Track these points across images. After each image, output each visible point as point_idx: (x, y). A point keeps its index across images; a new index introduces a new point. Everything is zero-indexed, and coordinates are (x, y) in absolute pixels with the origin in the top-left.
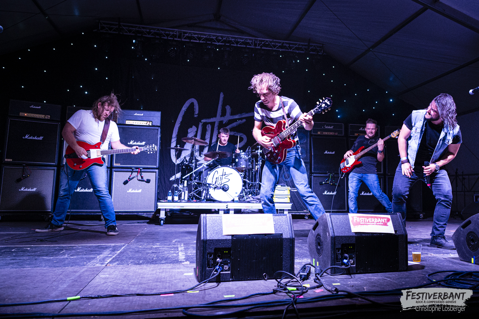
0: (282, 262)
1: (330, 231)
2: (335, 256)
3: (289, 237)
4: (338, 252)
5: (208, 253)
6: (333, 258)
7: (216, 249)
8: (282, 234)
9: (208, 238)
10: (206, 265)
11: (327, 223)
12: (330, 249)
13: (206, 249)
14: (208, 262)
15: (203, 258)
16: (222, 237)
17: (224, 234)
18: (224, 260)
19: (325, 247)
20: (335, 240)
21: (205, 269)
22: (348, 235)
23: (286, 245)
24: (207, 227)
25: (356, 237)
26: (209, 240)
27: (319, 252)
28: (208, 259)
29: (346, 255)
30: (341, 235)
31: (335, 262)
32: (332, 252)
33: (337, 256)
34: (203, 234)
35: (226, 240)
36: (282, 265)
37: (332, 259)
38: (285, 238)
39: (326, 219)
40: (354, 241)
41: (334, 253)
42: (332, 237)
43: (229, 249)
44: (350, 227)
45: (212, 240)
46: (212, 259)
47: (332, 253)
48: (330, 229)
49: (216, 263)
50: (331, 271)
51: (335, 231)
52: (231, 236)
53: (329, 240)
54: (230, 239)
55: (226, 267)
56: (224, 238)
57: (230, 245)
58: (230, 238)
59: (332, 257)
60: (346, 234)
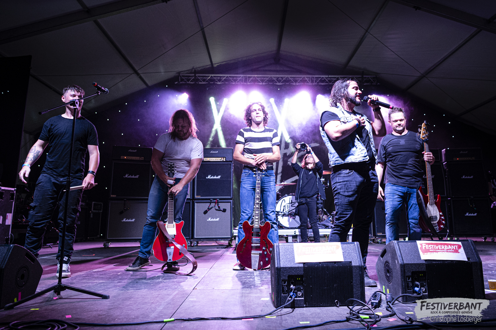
0: (353, 289)
1: (399, 258)
2: (405, 284)
3: (358, 265)
4: (409, 280)
5: (282, 280)
6: (404, 286)
7: (289, 277)
8: (351, 262)
9: (282, 266)
10: (281, 292)
11: (395, 250)
12: (400, 277)
13: (280, 276)
14: (283, 288)
15: (278, 285)
16: (294, 265)
17: (296, 262)
18: (298, 287)
19: (394, 274)
20: (404, 267)
21: (280, 295)
22: (417, 263)
23: (355, 273)
24: (280, 255)
25: (426, 264)
26: (282, 267)
27: (389, 279)
28: (282, 285)
29: (417, 283)
30: (410, 263)
31: (406, 290)
32: (402, 279)
33: (408, 284)
34: (277, 262)
35: (298, 267)
36: (353, 292)
37: (402, 287)
38: (355, 266)
39: (394, 246)
40: (424, 269)
41: (404, 280)
42: (401, 264)
43: (301, 276)
44: (419, 254)
45: (286, 268)
46: (286, 286)
47: (402, 281)
48: (398, 257)
49: (290, 290)
50: (403, 299)
51: (404, 259)
52: (302, 264)
53: (398, 267)
54: (302, 267)
55: (300, 294)
56: (296, 266)
57: (302, 273)
58: (302, 265)
59: (402, 285)
60: (416, 262)
